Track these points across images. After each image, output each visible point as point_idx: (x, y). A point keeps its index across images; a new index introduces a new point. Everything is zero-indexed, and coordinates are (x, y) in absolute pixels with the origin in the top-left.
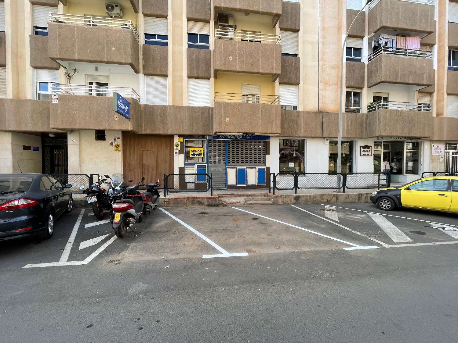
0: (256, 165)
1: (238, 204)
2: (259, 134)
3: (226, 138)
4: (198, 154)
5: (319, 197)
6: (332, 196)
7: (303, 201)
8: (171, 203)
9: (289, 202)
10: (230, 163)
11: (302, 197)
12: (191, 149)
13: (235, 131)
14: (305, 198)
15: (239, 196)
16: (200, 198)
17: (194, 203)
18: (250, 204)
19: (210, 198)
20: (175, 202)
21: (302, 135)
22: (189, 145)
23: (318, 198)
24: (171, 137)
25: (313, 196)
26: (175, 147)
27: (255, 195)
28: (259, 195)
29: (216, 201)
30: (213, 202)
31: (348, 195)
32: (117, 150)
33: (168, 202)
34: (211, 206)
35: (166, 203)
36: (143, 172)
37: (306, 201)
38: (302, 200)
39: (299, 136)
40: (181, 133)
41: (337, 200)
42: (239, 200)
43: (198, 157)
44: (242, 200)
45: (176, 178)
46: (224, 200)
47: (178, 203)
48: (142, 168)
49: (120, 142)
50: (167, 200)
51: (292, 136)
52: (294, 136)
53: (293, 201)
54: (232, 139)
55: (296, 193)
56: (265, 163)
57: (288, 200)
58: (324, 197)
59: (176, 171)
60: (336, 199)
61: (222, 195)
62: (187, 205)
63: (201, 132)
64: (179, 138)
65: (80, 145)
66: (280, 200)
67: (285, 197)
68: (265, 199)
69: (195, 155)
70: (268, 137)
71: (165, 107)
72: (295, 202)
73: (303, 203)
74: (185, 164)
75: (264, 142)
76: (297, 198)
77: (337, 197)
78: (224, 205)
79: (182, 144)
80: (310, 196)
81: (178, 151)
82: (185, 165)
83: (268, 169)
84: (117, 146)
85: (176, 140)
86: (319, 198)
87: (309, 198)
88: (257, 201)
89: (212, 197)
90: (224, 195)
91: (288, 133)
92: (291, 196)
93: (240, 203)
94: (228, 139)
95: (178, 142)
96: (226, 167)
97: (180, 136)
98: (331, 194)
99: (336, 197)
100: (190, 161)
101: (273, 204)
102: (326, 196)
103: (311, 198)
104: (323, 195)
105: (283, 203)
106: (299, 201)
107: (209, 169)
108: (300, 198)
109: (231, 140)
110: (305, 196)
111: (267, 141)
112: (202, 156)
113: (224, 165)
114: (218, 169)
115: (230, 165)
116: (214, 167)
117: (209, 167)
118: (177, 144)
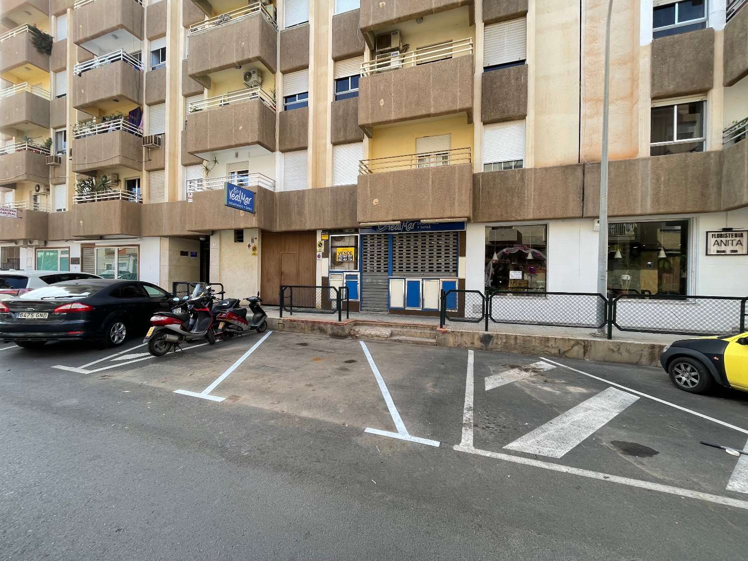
0: (441, 274)
1: (376, 338)
2: (428, 220)
3: (387, 231)
4: (348, 258)
5: (537, 341)
6: (572, 343)
7: (500, 346)
8: (286, 326)
9: (469, 345)
10: (395, 271)
11: (497, 338)
12: (339, 250)
13: (387, 219)
14: (504, 341)
15: (389, 325)
16: (322, 322)
17: (314, 330)
18: (395, 341)
20: (291, 325)
21: (531, 217)
22: (336, 244)
23: (536, 343)
24: (313, 233)
25: (522, 338)
26: (318, 248)
27: (416, 326)
28: (422, 327)
29: (343, 329)
31: (619, 345)
32: (254, 254)
34: (337, 336)
35: (280, 325)
37: (506, 346)
38: (498, 344)
39: (526, 218)
40: (328, 227)
41: (585, 353)
42: (381, 332)
43: (348, 261)
44: (386, 332)
45: (319, 292)
46: (357, 330)
47: (295, 327)
48: (281, 276)
49: (257, 243)
50: (281, 322)
51: (509, 219)
52: (513, 219)
53: (477, 343)
55: (487, 329)
57: (467, 340)
58: (551, 343)
59: (319, 283)
60: (582, 350)
61: (363, 321)
62: (305, 332)
65: (220, 249)
66: (451, 340)
67: (462, 335)
68: (429, 335)
69: (343, 258)
70: (461, 225)
71: (303, 191)
72: (482, 346)
73: (498, 350)
74: (330, 272)
75: (456, 234)
76: (487, 339)
77: (586, 346)
79: (327, 242)
80: (516, 338)
82: (330, 274)
83: (462, 282)
84: (254, 249)
85: (319, 238)
86: (537, 345)
87: (512, 342)
89: (339, 322)
90: (365, 323)
91: (499, 214)
92: (473, 334)
93: (379, 336)
94: (391, 231)
96: (389, 277)
97: (325, 231)
98: (569, 339)
99: (582, 347)
100: (336, 269)
101: (436, 344)
102: (555, 341)
103: (518, 341)
104: (548, 338)
105: (456, 346)
106: (490, 345)
107: (363, 281)
108: (493, 340)
109: (397, 233)
110: (504, 337)
111: (460, 231)
112: (353, 260)
113: (386, 274)
114: (376, 281)
115: (396, 274)
116: (371, 278)
117: (363, 277)
118: (320, 243)
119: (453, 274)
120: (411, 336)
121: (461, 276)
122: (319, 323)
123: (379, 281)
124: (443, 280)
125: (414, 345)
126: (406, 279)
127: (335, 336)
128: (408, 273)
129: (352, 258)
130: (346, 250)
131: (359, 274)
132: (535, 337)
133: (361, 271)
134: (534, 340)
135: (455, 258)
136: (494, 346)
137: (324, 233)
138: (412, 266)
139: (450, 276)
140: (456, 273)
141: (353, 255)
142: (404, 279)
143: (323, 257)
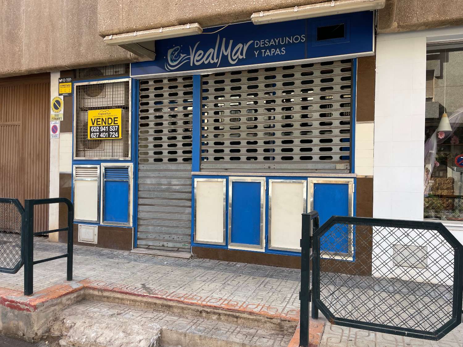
4: (109, 132)
10: (206, 159)
19: (12, 305)
24: (41, 78)
26: (53, 113)
30: (21, 324)
43: (109, 138)
56: (349, 160)
64: (62, 82)
69: (100, 132)
81: (58, 122)
82: (75, 166)
85: (55, 90)
95: (60, 95)
111: (360, 58)
112: (118, 137)
113: (188, 166)
114: (166, 183)
115: (208, 167)
116: (156, 174)
117: (140, 174)
118: (56, 101)
119: (342, 166)
121: (361, 171)
123: (174, 182)
124: (316, 181)
126: (230, 178)
128: (234, 165)
129: (118, 131)
130: (105, 114)
131: (131, 165)
133: (134, 160)
135: (347, 127)
137: (64, 80)
138: (244, 147)
139: (335, 170)
140: (348, 164)
141: (118, 126)
142: (226, 177)
143: (62, 131)
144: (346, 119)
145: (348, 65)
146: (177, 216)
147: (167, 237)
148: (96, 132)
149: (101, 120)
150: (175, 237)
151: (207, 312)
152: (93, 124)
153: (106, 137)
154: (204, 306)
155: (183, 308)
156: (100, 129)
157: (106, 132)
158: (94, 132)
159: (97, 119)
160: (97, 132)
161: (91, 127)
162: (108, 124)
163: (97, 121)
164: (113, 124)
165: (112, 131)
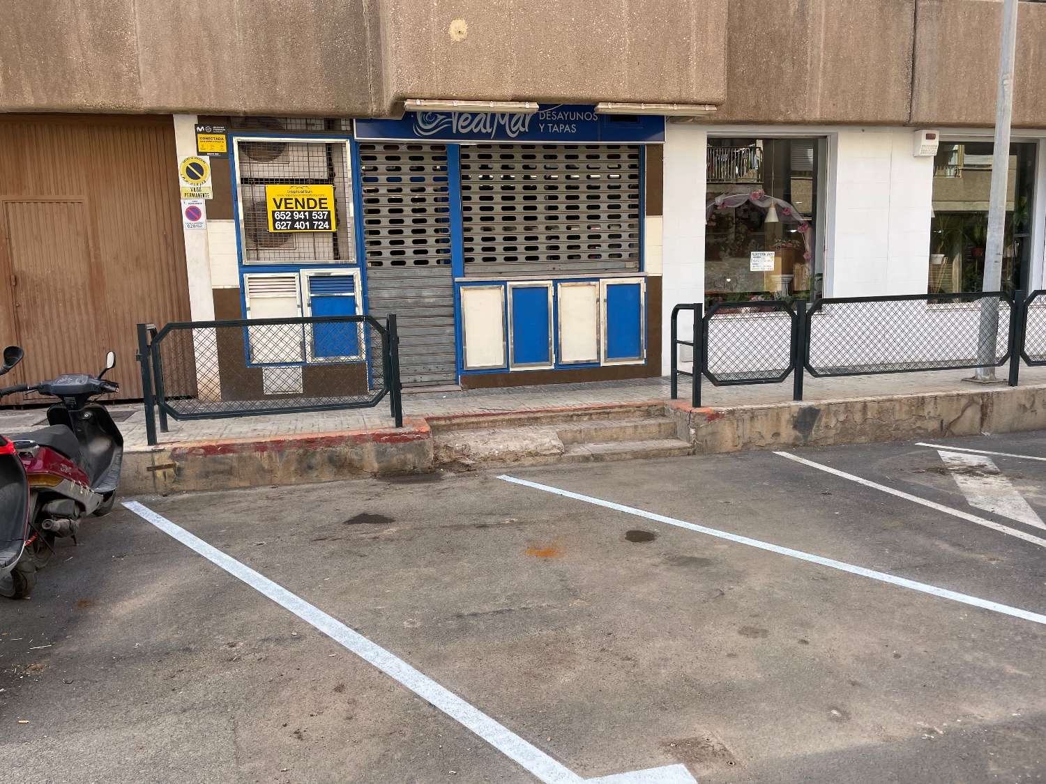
0: (599, 265)
1: (528, 461)
2: (618, 106)
3: (447, 133)
4: (311, 220)
5: (905, 408)
6: (964, 402)
7: (834, 432)
8: (188, 472)
9: (769, 439)
10: (471, 260)
11: (828, 413)
12: (274, 192)
13: (497, 94)
14: (842, 418)
15: (529, 419)
16: (341, 439)
17: (310, 467)
18: (586, 459)
19: (393, 439)
20: (211, 467)
21: (817, 115)
22: (262, 170)
23: (901, 414)
24: (160, 124)
25: (876, 405)
26: (185, 184)
27: (604, 412)
28: (625, 411)
29: (422, 453)
30: (410, 456)
31: (1033, 394)
33: (172, 470)
34: (402, 475)
35: (159, 473)
36: (23, 316)
37: (846, 430)
38: (827, 428)
39: (807, 118)
40: (212, 103)
41: (982, 420)
42: (532, 440)
43: (312, 231)
44: (545, 438)
45: (205, 344)
46: (458, 446)
47: (230, 472)
50: (163, 459)
51: (773, 118)
52: (780, 118)
53: (788, 433)
54: (479, 135)
55: (798, 395)
56: (639, 258)
57: (763, 427)
58: (929, 409)
59: (202, 308)
60: (979, 416)
61: (445, 419)
62: (276, 481)
63: (317, 101)
64: (203, 132)
66: (727, 434)
67: (752, 418)
68: (655, 429)
69: (294, 221)
70: (655, 124)
72: (797, 438)
73: (831, 441)
74: (243, 269)
75: (637, 154)
76: (807, 419)
77: (985, 405)
78: (461, 466)
79: (221, 163)
80: (865, 405)
81: (202, 201)
82: (247, 276)
83: (655, 284)
85: (188, 145)
86: (904, 416)
87: (858, 417)
88: (616, 440)
89: (400, 430)
90: (455, 421)
91: (753, 103)
92: (778, 412)
93: (537, 454)
94: (459, 136)
95: (199, 154)
96: (457, 279)
97: (208, 120)
98: (958, 395)
99: (978, 407)
100: (269, 256)
101: (693, 452)
102: (935, 403)
103: (869, 415)
104: (923, 398)
105: (739, 447)
106: (813, 433)
107: (371, 294)
108: (820, 420)
109: (474, 142)
110: (842, 408)
111: (648, 145)
112: (330, 228)
113: (447, 271)
114: (414, 294)
115: (474, 271)
116: (396, 284)
117: (370, 284)
118: (195, 165)
119: (630, 265)
120: (612, 439)
121: (651, 269)
122: (329, 441)
123: (425, 293)
124: (611, 282)
125: (641, 461)
126: (508, 283)
127: (395, 475)
128: (511, 266)
129: (329, 219)
130: (300, 192)
131: (356, 272)
132: (900, 401)
133: (361, 264)
134: (897, 407)
135: (634, 221)
136: (821, 433)
137: (209, 129)
138: (521, 243)
139: (625, 269)
140: (637, 262)
141: (329, 212)
142: (504, 282)
143: (210, 216)
144: (635, 211)
145: (635, 152)
146: (432, 340)
147: (419, 369)
148: (285, 220)
149: (293, 201)
150: (433, 367)
151: (578, 415)
152: (279, 207)
153: (306, 228)
154: (575, 410)
155: (551, 417)
156: (292, 216)
157: (305, 220)
158: (281, 220)
159: (286, 199)
160: (289, 220)
161: (274, 212)
162: (309, 208)
163: (286, 204)
164: (318, 208)
165: (318, 220)
